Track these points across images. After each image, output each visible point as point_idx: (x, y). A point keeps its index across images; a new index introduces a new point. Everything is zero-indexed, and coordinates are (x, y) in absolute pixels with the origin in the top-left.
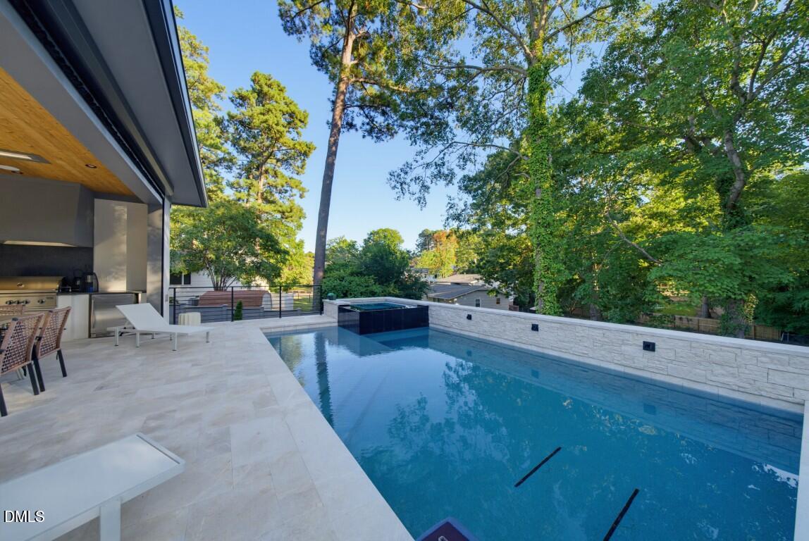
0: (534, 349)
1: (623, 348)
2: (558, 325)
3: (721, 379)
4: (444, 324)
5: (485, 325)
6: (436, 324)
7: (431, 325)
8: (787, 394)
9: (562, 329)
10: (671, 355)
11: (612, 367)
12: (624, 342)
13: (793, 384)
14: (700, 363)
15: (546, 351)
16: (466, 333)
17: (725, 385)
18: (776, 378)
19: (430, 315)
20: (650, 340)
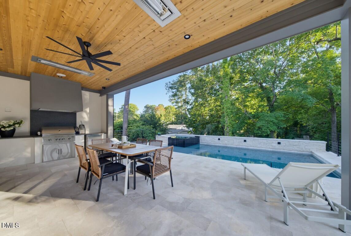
0: (245, 147)
1: (272, 144)
2: (253, 140)
3: (296, 149)
4: (207, 142)
5: (226, 141)
6: (203, 143)
7: (200, 143)
8: (308, 150)
9: (254, 141)
10: (285, 145)
11: (269, 149)
12: (273, 143)
13: (309, 148)
14: (291, 146)
15: (249, 147)
16: (218, 145)
17: (296, 150)
18: (306, 147)
19: (200, 140)
20: (279, 142)
